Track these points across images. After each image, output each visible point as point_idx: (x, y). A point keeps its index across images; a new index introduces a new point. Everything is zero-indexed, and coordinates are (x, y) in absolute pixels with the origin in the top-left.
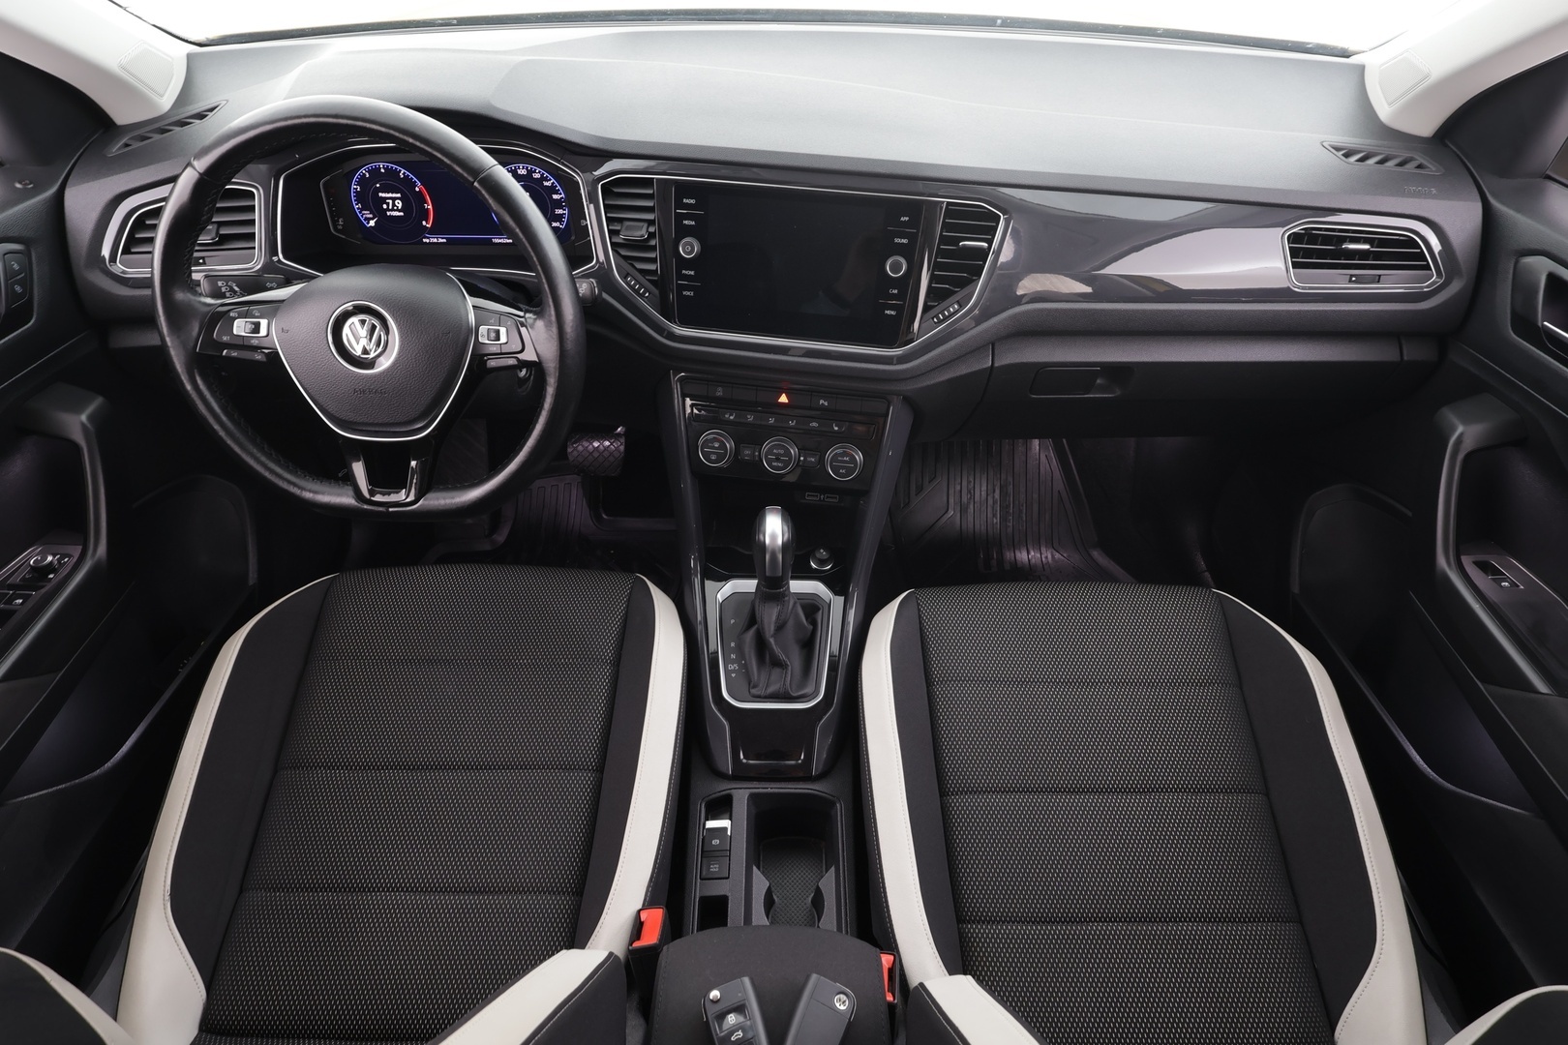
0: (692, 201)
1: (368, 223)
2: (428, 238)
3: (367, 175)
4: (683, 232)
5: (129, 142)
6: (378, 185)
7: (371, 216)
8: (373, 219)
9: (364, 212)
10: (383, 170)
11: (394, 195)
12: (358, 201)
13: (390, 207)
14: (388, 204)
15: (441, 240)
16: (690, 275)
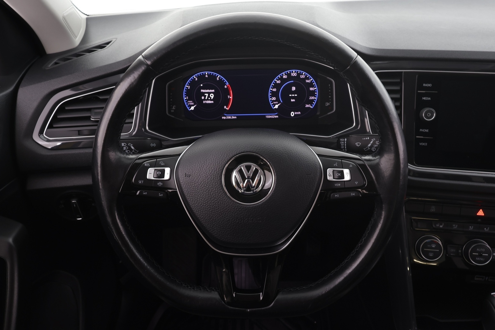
0: (429, 85)
1: (190, 108)
2: (226, 116)
3: (196, 79)
4: (422, 105)
5: (58, 62)
6: (202, 85)
7: (193, 104)
8: (193, 106)
9: (189, 102)
10: (207, 76)
11: (210, 91)
12: (187, 95)
13: (206, 98)
14: (205, 96)
15: (233, 117)
16: (426, 132)
